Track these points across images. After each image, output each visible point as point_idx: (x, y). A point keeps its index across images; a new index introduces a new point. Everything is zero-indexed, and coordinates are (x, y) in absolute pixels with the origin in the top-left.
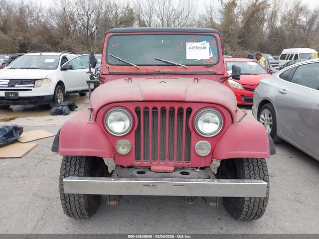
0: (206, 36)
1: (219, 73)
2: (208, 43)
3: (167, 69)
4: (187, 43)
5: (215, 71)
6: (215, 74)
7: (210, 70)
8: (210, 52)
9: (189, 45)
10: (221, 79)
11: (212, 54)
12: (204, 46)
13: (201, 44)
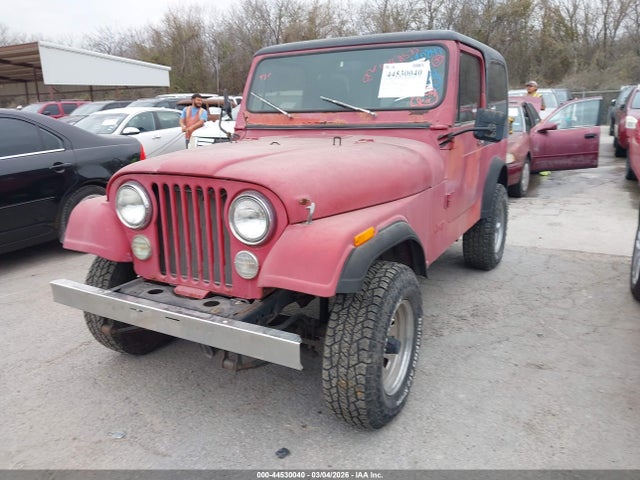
0: (426, 49)
1: (438, 126)
2: (428, 62)
3: (339, 119)
4: (385, 65)
5: (430, 122)
6: (427, 127)
7: (421, 119)
8: (428, 82)
9: (388, 68)
10: (440, 139)
11: (431, 85)
12: (418, 69)
13: (414, 65)
